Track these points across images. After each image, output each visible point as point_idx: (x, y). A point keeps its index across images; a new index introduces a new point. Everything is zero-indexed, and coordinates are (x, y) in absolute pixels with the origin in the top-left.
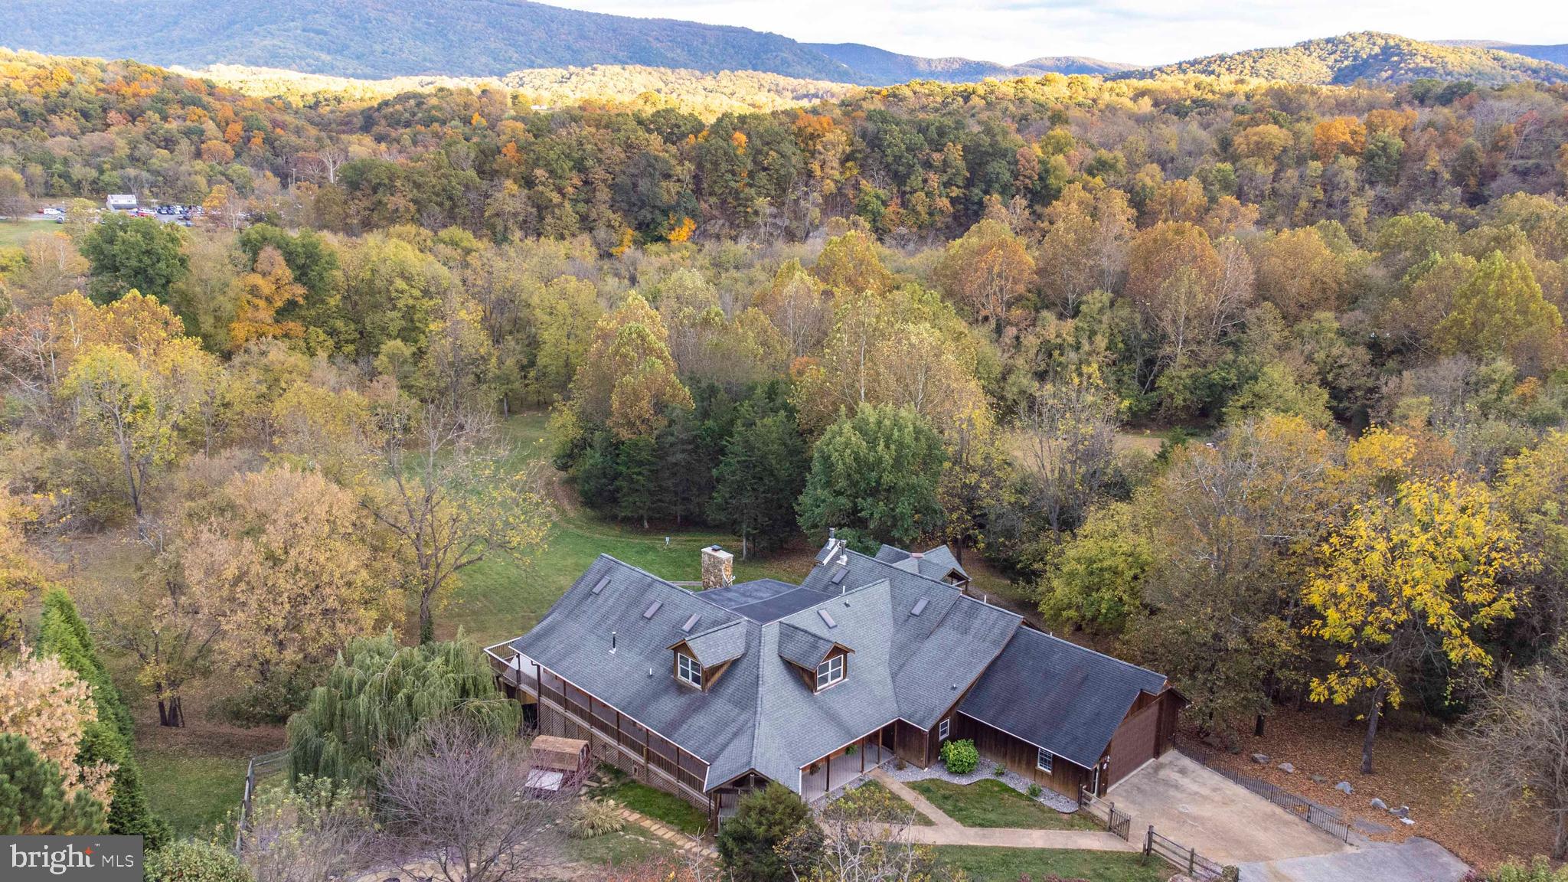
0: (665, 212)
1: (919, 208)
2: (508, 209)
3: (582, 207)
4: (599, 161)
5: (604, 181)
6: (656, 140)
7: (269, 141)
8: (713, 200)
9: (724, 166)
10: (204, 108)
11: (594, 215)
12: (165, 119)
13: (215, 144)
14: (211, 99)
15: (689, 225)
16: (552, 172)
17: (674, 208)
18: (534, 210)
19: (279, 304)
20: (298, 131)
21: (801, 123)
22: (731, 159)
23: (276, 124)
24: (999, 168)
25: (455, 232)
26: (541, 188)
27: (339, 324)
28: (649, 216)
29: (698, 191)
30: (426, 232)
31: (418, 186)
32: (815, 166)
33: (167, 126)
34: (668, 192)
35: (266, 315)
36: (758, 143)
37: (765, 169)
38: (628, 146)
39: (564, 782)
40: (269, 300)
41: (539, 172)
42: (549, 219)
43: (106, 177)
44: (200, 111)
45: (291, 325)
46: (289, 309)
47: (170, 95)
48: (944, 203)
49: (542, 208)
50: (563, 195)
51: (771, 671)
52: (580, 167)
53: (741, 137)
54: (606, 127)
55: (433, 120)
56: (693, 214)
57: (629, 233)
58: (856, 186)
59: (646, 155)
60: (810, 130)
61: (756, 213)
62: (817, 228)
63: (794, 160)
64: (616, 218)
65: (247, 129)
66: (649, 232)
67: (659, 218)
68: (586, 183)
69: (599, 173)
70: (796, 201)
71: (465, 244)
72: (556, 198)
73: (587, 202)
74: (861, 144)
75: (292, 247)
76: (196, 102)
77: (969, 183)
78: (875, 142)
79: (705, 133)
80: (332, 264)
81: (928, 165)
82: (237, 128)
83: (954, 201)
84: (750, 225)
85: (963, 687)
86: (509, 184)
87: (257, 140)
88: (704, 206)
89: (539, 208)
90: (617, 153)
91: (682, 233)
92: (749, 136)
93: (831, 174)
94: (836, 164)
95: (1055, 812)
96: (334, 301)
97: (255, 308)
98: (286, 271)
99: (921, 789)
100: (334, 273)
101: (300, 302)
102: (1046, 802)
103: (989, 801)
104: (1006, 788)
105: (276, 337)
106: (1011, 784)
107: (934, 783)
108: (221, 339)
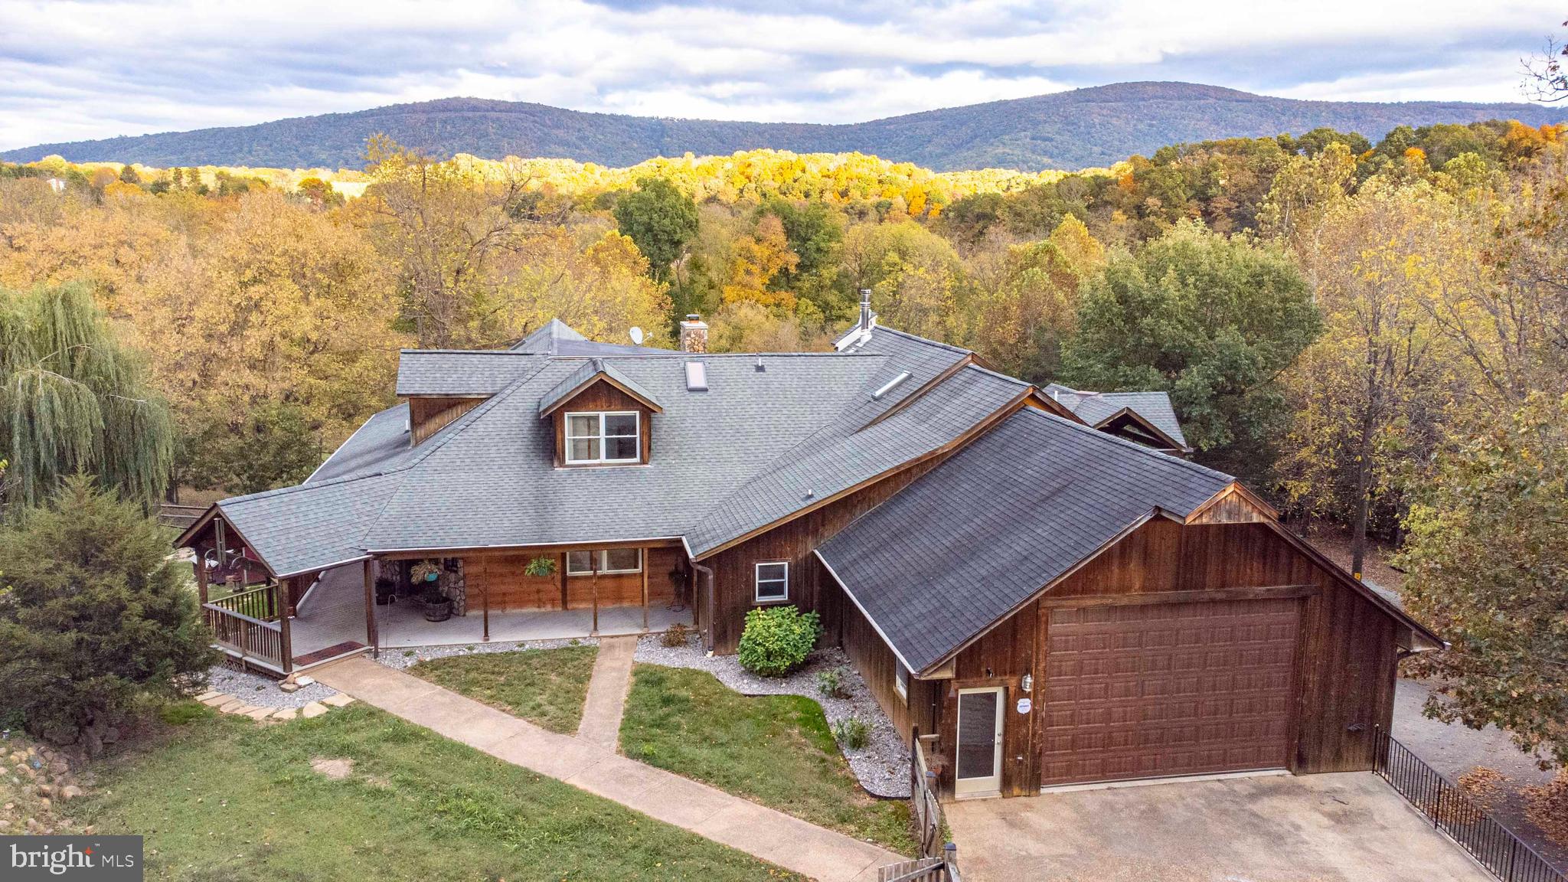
5: (1227, 210)
16: (1165, 199)
19: (774, 271)
21: (1510, 136)
26: (1151, 218)
35: (758, 281)
38: (1263, 171)
40: (764, 267)
41: (1152, 202)
44: (894, 188)
45: (783, 294)
46: (784, 280)
51: (506, 417)
54: (1241, 152)
60: (1524, 144)
65: (928, 202)
68: (1206, 213)
72: (1166, 227)
75: (795, 216)
80: (833, 236)
86: (1118, 215)
87: (935, 213)
92: (1428, 151)
95: (852, 784)
96: (829, 273)
97: (748, 272)
98: (782, 237)
99: (648, 679)
100: (833, 244)
101: (793, 270)
102: (859, 764)
103: (745, 728)
104: (814, 718)
105: (767, 306)
106: (837, 715)
107: (688, 676)
108: (712, 296)
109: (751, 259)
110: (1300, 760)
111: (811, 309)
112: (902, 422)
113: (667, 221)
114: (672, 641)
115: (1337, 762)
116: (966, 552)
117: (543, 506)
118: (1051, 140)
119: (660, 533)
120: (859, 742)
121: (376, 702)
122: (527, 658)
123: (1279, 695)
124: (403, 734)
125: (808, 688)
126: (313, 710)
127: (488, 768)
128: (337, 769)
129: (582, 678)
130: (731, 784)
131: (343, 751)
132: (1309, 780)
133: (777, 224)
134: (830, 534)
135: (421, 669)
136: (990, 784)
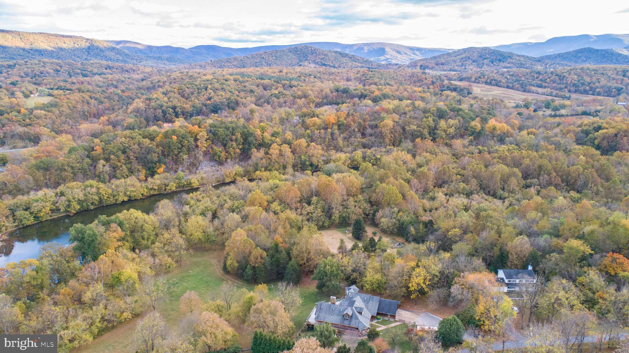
0: (155, 164)
1: (232, 153)
3: (129, 166)
4: (131, 150)
5: (133, 156)
6: (148, 141)
8: (170, 158)
11: (133, 168)
15: (163, 166)
16: (116, 156)
17: (158, 162)
18: (112, 169)
24: (251, 139)
25: (91, 182)
26: (113, 162)
28: (151, 166)
29: (164, 156)
30: (80, 184)
31: (72, 168)
32: (199, 144)
34: (155, 157)
36: (180, 138)
37: (183, 146)
42: (118, 171)
48: (238, 151)
50: (121, 163)
52: (124, 152)
53: (175, 137)
56: (164, 163)
57: (144, 172)
58: (212, 148)
61: (183, 159)
62: (202, 162)
63: (192, 142)
64: (140, 167)
66: (151, 170)
67: (154, 166)
69: (131, 154)
70: (195, 155)
72: (119, 164)
73: (129, 164)
74: (211, 135)
77: (243, 144)
78: (215, 134)
79: (161, 135)
81: (232, 140)
83: (240, 149)
84: (182, 163)
85: (377, 309)
86: (103, 162)
88: (167, 160)
89: (114, 168)
91: (162, 169)
92: (177, 136)
93: (203, 145)
94: (205, 142)
95: (392, 321)
133: (117, 226)
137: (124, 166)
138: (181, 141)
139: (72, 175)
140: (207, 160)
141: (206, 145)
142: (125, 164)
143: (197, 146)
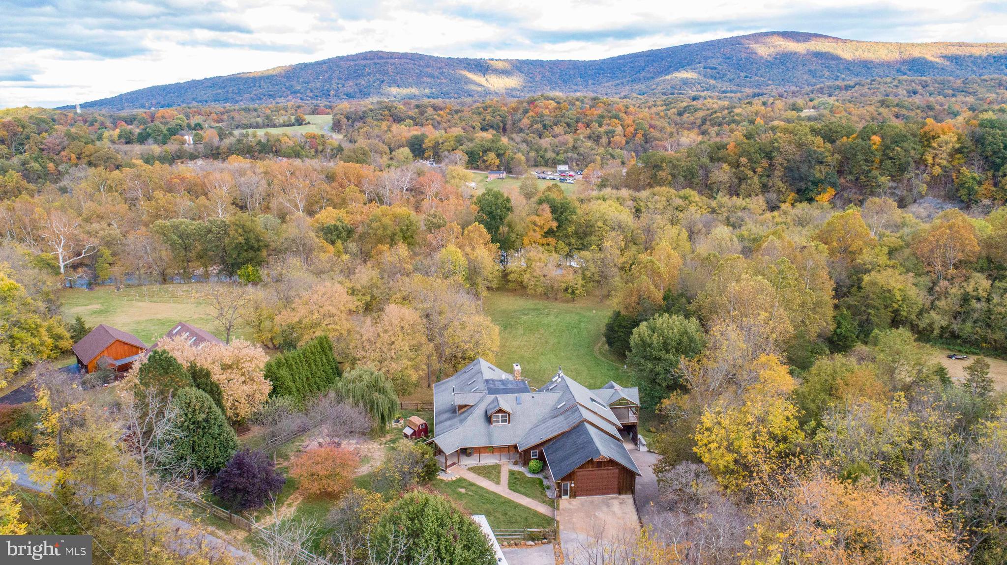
0: (816, 183)
2: (720, 179)
3: (764, 179)
4: (781, 153)
5: (781, 164)
6: (819, 140)
7: (645, 136)
8: (849, 177)
9: (860, 157)
10: (620, 119)
11: (770, 184)
12: (600, 126)
13: (619, 139)
14: (624, 115)
15: (831, 192)
16: (750, 160)
17: (821, 181)
18: (737, 180)
19: (546, 229)
20: (662, 129)
21: (927, 128)
22: (867, 152)
23: (651, 126)
25: (688, 191)
26: (742, 168)
27: (573, 241)
28: (804, 186)
29: (840, 172)
30: (672, 191)
31: (674, 167)
32: (929, 158)
33: (600, 129)
34: (818, 172)
35: (539, 234)
36: (888, 142)
37: (891, 158)
38: (800, 145)
39: (412, 435)
40: (542, 228)
41: (743, 160)
42: (743, 186)
43: (558, 158)
44: (617, 121)
45: (550, 239)
46: (550, 233)
47: (605, 114)
49: (741, 179)
50: (755, 172)
51: (479, 412)
52: (769, 156)
53: (876, 139)
54: (791, 133)
55: (734, 121)
56: (833, 185)
57: (792, 195)
58: (958, 171)
59: (809, 151)
60: (933, 133)
61: (879, 186)
62: (922, 197)
63: (913, 152)
64: (784, 186)
65: (636, 130)
66: (805, 195)
67: (811, 187)
68: (771, 165)
69: (778, 160)
70: (909, 180)
71: (692, 198)
72: (750, 173)
73: (768, 176)
74: (968, 143)
75: (556, 203)
76: (616, 117)
78: (980, 141)
79: (854, 135)
80: (574, 212)
82: (632, 129)
84: (874, 193)
85: (544, 439)
86: (726, 167)
87: (639, 135)
88: (842, 180)
89: (739, 179)
90: (792, 148)
91: (824, 198)
92: (882, 138)
93: (940, 163)
94: (944, 155)
95: (546, 496)
96: (571, 229)
97: (534, 231)
98: (550, 215)
99: (512, 473)
100: (574, 217)
101: (555, 229)
102: (548, 493)
103: (529, 485)
104: (541, 483)
105: (543, 245)
106: (545, 482)
107: (519, 473)
108: (518, 244)
109: (535, 224)
110: (620, 493)
111: (563, 245)
112: (561, 418)
113: (499, 211)
114: (516, 463)
115: (626, 493)
116: (566, 458)
117: (489, 435)
118: (715, 69)
119: (513, 443)
120: (548, 488)
121: (465, 477)
122: (489, 467)
123: (616, 483)
124: (472, 484)
125: (540, 476)
126: (454, 479)
127: (488, 492)
128: (463, 491)
129: (499, 473)
130: (526, 495)
131: (462, 487)
132: (621, 497)
133: (546, 207)
134: (546, 446)
135: (469, 469)
136: (567, 497)
137: (756, 179)
138: (888, 147)
139: (670, 177)
140: (938, 197)
141: (944, 163)
142: (761, 176)
143: (920, 162)
